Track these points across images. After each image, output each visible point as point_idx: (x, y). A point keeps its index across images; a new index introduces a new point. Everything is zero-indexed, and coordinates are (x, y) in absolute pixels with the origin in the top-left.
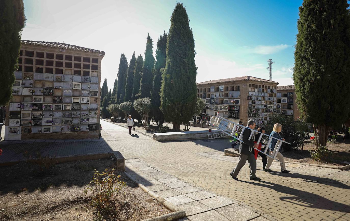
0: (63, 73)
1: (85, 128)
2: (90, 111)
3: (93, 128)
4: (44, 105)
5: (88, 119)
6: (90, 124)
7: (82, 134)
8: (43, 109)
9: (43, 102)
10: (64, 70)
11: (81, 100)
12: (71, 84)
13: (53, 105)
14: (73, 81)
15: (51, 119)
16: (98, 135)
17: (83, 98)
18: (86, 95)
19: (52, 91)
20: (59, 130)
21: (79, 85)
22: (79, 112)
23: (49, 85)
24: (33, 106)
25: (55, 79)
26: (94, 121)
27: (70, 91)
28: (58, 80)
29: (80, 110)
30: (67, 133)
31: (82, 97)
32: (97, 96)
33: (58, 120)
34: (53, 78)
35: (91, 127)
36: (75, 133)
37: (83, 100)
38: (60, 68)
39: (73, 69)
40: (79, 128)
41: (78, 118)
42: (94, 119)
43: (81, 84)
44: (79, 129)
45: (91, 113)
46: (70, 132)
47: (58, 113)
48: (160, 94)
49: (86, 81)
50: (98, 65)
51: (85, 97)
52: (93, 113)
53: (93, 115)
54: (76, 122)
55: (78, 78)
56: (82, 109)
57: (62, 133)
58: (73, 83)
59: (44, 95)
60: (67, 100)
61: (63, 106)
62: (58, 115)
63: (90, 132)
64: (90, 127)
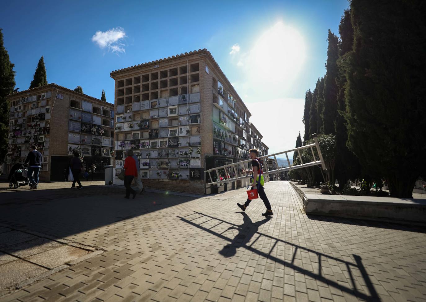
0: (159, 97)
1: (185, 175)
2: (190, 148)
3: (195, 176)
4: (141, 142)
5: (188, 161)
6: (191, 170)
7: (182, 183)
8: (140, 148)
9: (140, 138)
10: (159, 92)
11: (179, 132)
12: (167, 110)
13: (149, 141)
14: (169, 105)
15: (148, 161)
16: (203, 187)
17: (181, 129)
18: (184, 123)
19: (148, 123)
20: (155, 176)
21: (175, 109)
22: (177, 151)
23: (146, 116)
24: (131, 144)
25: (151, 106)
26: (196, 164)
27: (166, 120)
28: (153, 107)
29: (177, 146)
30: (164, 180)
31: (180, 127)
32: (199, 123)
33: (154, 162)
34: (148, 106)
35: (193, 174)
36: (174, 181)
37: (181, 132)
38: (155, 91)
39: (169, 88)
40: (177, 174)
41: (176, 159)
42: (196, 161)
43: (178, 108)
44: (177, 176)
45: (191, 151)
46: (167, 180)
47: (154, 152)
48: (341, 113)
49: (184, 102)
50: (198, 74)
51: (184, 127)
52: (195, 150)
53: (194, 154)
54: (174, 164)
55: (174, 100)
56: (180, 145)
57: (160, 180)
58: (169, 108)
59: (141, 129)
60: (163, 133)
61: (159, 141)
62: (154, 154)
63: (192, 182)
64: (191, 173)
